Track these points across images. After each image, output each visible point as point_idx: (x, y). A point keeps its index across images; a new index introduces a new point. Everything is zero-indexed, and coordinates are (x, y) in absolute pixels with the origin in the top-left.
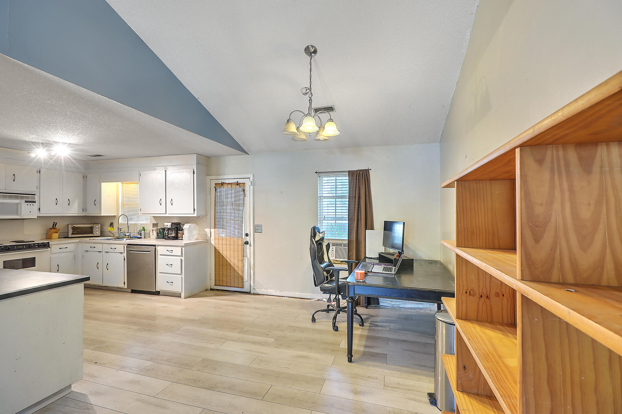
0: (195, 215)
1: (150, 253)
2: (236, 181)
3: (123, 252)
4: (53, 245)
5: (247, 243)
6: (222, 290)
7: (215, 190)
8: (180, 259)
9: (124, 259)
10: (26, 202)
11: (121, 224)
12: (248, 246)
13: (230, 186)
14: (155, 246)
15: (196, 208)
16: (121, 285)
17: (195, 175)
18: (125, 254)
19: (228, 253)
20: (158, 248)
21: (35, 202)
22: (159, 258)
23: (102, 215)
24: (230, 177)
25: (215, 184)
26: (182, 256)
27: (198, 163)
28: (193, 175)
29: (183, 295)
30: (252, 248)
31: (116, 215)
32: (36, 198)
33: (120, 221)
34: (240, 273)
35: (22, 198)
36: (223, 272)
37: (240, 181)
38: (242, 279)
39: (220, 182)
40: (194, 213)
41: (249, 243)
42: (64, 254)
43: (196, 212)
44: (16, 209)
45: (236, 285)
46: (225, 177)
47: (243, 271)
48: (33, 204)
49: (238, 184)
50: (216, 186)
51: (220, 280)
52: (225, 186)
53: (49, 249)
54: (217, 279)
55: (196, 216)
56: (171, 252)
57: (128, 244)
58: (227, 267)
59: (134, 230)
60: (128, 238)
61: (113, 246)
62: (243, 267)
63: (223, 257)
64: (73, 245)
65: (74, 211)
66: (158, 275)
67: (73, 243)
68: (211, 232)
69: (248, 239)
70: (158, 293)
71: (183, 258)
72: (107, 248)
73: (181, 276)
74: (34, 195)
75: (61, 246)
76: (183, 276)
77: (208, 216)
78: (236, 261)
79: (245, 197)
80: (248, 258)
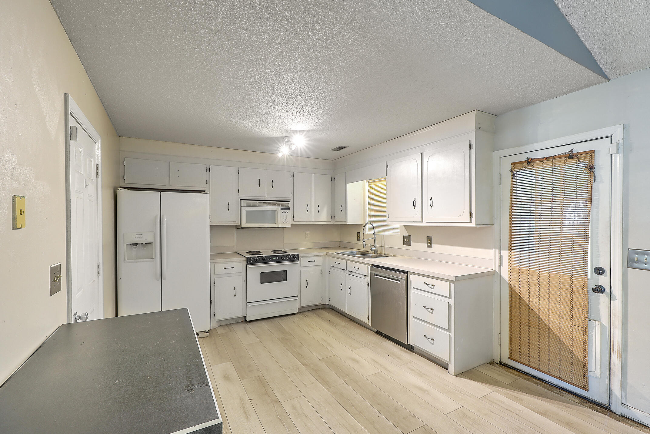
0: (473, 224)
1: (399, 282)
2: (567, 149)
3: (367, 275)
4: (302, 257)
5: (599, 290)
6: (527, 374)
7: (510, 177)
8: (447, 303)
9: (368, 285)
10: (282, 209)
11: (367, 234)
12: (603, 298)
13: (549, 164)
14: (406, 272)
15: (474, 212)
16: (365, 319)
17: (473, 150)
18: (369, 278)
19: (544, 304)
20: (411, 277)
21: (289, 209)
22: (413, 292)
23: (348, 223)
24: (548, 144)
25: (512, 164)
26: (450, 297)
27: (478, 128)
28: (470, 151)
29: (451, 367)
30: (617, 304)
31: (363, 223)
32: (290, 205)
33: (367, 231)
34: (578, 353)
35: (278, 205)
36: (529, 339)
37: (577, 149)
38: (585, 368)
39: (524, 158)
40: (471, 220)
41: (607, 290)
42: (312, 268)
43: (474, 219)
44: (273, 217)
45: (566, 375)
46: (537, 146)
47: (585, 352)
48: (287, 211)
49: (571, 155)
50: (513, 167)
51: (521, 351)
52: (537, 166)
53: (298, 262)
54: (515, 347)
55: (475, 226)
56: (432, 287)
57: (373, 265)
58: (541, 332)
59: (382, 243)
60: (375, 254)
61: (357, 265)
62: (586, 342)
63: (530, 309)
64: (320, 258)
65: (323, 218)
66: (411, 320)
67: (320, 256)
68: (501, 256)
69: (602, 280)
70: (411, 348)
71: (452, 302)
72: (350, 266)
73: (449, 333)
74: (289, 201)
75: (310, 259)
76: (453, 335)
77: (496, 227)
78: (566, 325)
79: (594, 185)
80: (602, 326)
